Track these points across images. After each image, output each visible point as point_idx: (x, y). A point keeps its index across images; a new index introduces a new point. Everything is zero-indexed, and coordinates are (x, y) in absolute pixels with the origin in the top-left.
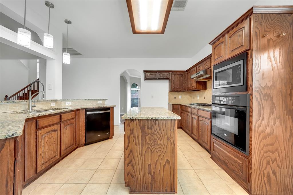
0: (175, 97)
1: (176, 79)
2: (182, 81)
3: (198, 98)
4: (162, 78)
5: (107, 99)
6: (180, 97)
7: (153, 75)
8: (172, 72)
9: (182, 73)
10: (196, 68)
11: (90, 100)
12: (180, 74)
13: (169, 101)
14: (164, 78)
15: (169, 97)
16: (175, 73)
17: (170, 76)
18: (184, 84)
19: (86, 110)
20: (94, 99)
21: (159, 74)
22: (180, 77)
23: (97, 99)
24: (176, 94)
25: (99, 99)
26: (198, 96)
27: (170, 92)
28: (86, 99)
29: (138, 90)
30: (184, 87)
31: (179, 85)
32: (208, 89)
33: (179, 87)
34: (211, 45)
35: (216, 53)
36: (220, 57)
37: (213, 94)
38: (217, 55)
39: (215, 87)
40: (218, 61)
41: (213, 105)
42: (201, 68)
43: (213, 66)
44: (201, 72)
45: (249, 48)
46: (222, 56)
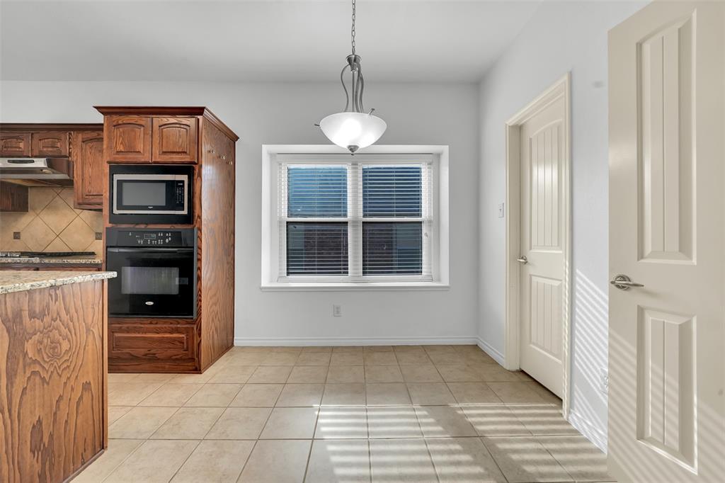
34: (102, 113)
35: (121, 139)
36: (134, 152)
37: (110, 225)
38: (122, 143)
39: (116, 211)
40: (125, 158)
41: (109, 249)
42: (22, 145)
43: (109, 162)
44: (40, 163)
45: (196, 161)
46: (139, 152)
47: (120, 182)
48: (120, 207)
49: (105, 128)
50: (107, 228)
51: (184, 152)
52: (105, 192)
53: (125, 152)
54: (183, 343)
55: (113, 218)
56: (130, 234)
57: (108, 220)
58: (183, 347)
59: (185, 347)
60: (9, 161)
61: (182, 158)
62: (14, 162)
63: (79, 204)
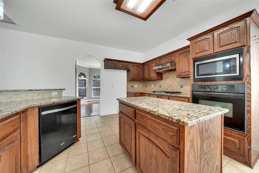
0: (132, 86)
1: (135, 70)
2: (139, 72)
3: (153, 87)
4: (123, 68)
5: (65, 89)
6: (136, 86)
7: (115, 65)
8: (132, 63)
9: (139, 65)
10: (155, 61)
11: (39, 90)
12: (138, 66)
13: (127, 89)
14: (125, 68)
15: (127, 86)
16: (134, 64)
17: (130, 67)
18: (141, 75)
19: (39, 109)
20: (46, 90)
21: (120, 63)
22: (137, 69)
23: (50, 90)
24: (132, 84)
25: (53, 90)
26: (153, 85)
27: (128, 81)
28: (31, 89)
29: (85, 80)
30: (140, 77)
31: (136, 75)
32: (164, 79)
33: (137, 77)
34: (189, 41)
35: (198, 47)
36: (204, 51)
37: (193, 83)
38: (198, 49)
39: (196, 77)
40: (200, 55)
41: (194, 92)
42: (163, 61)
43: (192, 59)
44: (169, 65)
45: (246, 44)
46: (207, 50)
47: (198, 65)
48: (198, 75)
49: (190, 46)
50: (192, 84)
51: (236, 42)
52: (191, 70)
53: (200, 52)
54: (236, 144)
55: (195, 80)
56: (203, 86)
57: (193, 81)
58: (236, 147)
59: (238, 147)
60: (161, 66)
61: (234, 46)
62: (162, 66)
63: (178, 76)
